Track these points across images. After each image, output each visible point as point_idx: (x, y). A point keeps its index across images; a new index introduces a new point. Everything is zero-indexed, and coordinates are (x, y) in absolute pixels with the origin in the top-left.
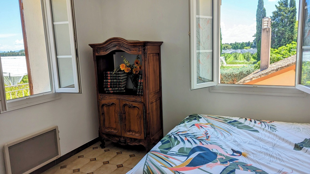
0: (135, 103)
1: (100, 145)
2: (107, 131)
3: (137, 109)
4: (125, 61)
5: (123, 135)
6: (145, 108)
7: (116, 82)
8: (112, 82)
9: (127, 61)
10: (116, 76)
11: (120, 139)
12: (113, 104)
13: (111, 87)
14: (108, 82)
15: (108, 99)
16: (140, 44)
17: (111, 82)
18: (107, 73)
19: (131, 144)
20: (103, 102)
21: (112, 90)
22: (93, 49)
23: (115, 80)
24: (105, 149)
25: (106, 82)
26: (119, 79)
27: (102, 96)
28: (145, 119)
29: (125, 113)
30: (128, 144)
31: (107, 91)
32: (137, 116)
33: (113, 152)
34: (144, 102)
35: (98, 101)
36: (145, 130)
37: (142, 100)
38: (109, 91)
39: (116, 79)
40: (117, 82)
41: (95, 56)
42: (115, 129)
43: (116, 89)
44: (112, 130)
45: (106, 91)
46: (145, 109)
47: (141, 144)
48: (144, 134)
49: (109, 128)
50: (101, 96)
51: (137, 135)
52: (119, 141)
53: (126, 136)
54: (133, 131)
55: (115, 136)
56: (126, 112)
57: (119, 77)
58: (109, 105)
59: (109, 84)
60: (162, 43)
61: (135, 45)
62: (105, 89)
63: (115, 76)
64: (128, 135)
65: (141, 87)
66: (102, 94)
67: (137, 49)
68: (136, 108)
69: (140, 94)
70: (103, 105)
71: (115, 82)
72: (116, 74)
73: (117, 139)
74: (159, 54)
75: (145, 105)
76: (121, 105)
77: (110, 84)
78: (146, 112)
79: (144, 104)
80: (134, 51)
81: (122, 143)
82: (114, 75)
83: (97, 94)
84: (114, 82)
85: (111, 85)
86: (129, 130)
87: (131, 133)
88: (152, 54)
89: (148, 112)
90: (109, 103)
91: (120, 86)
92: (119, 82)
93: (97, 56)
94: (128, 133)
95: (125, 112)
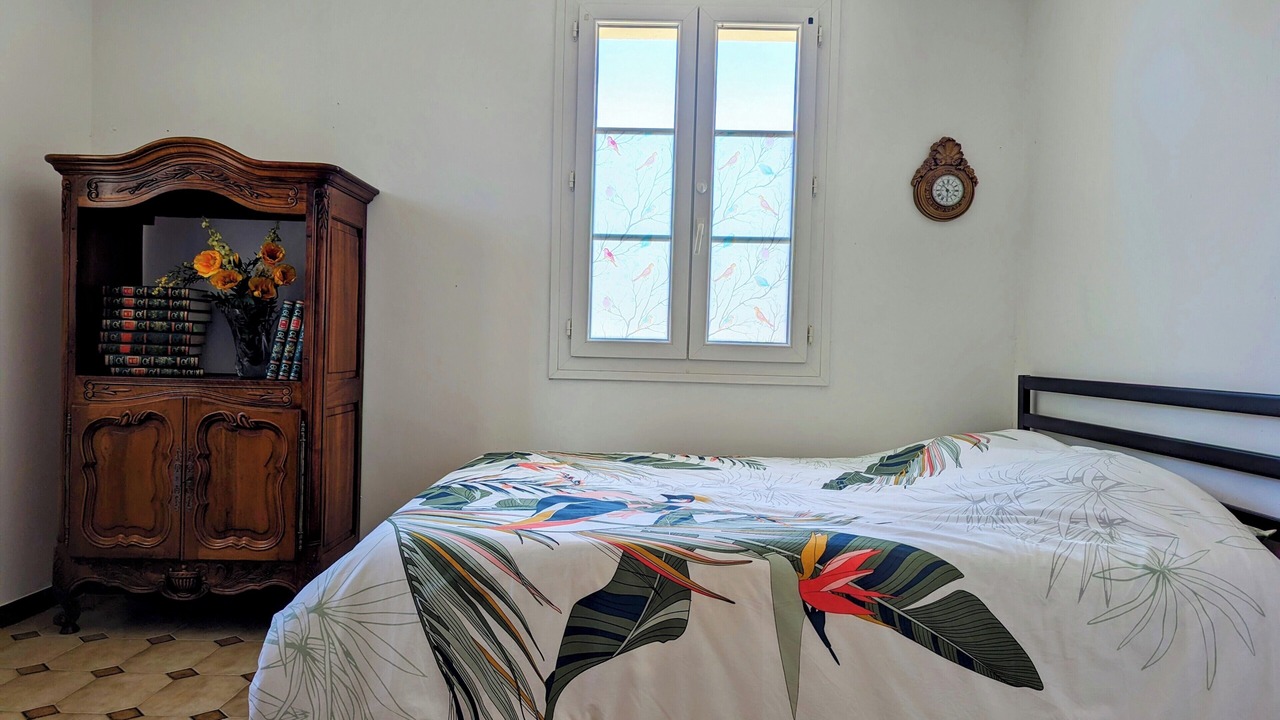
0: (263, 409)
1: (57, 621)
2: (106, 542)
3: (271, 434)
4: (215, 243)
5: (189, 555)
6: (306, 427)
7: (163, 331)
8: (144, 331)
9: (224, 247)
10: (167, 308)
11: (169, 578)
12: (150, 417)
13: (134, 353)
14: (120, 329)
15: (122, 400)
16: (301, 175)
17: (138, 330)
18: (120, 291)
19: (229, 592)
20: (97, 410)
21: (141, 366)
22: (64, 180)
23: (158, 324)
24: (82, 634)
25: (112, 329)
26: (178, 320)
27: (90, 386)
28: (305, 475)
29: (207, 457)
30: (209, 592)
31: (115, 365)
32: (266, 466)
33: (118, 647)
34: (304, 404)
35: (70, 408)
36: (301, 520)
37: (298, 395)
38: (124, 365)
39: (164, 319)
40: (169, 330)
41: (75, 210)
42: (149, 533)
43: (162, 360)
44: (135, 539)
45: (110, 366)
46: (306, 432)
47: (273, 582)
48: (297, 536)
49: (113, 529)
50: (85, 385)
51: (263, 545)
52: (169, 584)
53: (203, 554)
54: (241, 532)
55: (140, 563)
56: (214, 453)
57: (181, 308)
58: (129, 425)
59: (125, 336)
61: (282, 174)
62: (108, 359)
63: (159, 308)
64: (219, 548)
65: (288, 348)
66: (90, 377)
67: (286, 191)
68: (264, 431)
69: (280, 377)
70: (94, 428)
71: (157, 331)
72: (166, 297)
73: (154, 577)
74: (361, 234)
75: (310, 418)
76: (195, 419)
77: (130, 340)
78: (309, 446)
79: (304, 415)
80: (273, 201)
81: (176, 590)
82: (156, 302)
83: (67, 379)
84: (152, 330)
85: (135, 342)
86: (221, 528)
87: (231, 540)
88: (342, 222)
89: (318, 446)
90: (127, 414)
91: (180, 350)
92: (176, 332)
93: (83, 211)
94: (219, 544)
95: (210, 454)
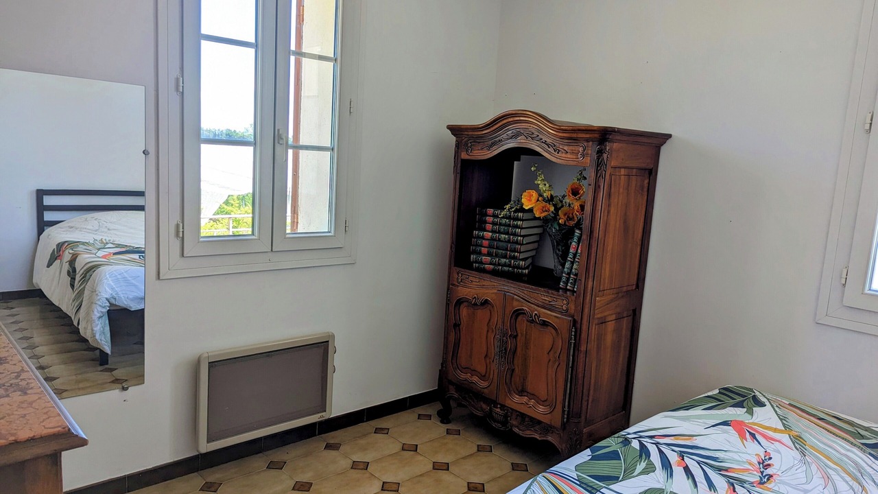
0: (549, 312)
1: (439, 413)
2: (463, 376)
3: (553, 331)
4: (539, 182)
5: (501, 400)
6: (576, 332)
7: (506, 242)
8: (495, 240)
9: (545, 185)
10: (509, 225)
11: (491, 409)
12: (486, 302)
13: (489, 254)
14: (483, 238)
15: (476, 287)
16: (588, 136)
17: (492, 239)
18: (486, 211)
19: (521, 433)
20: (463, 292)
21: (491, 264)
22: (456, 141)
23: (503, 236)
24: (449, 426)
25: (478, 237)
26: (515, 234)
27: (460, 275)
28: (572, 367)
29: (516, 337)
30: (511, 429)
31: (476, 262)
32: (548, 353)
33: (469, 442)
34: (575, 314)
35: (450, 286)
36: (567, 400)
37: (572, 307)
38: (481, 263)
39: (507, 233)
40: (509, 241)
41: (459, 160)
42: (483, 377)
43: (503, 260)
44: (475, 379)
45: (473, 262)
46: (575, 336)
47: (550, 438)
48: (563, 411)
49: (467, 369)
50: (458, 274)
51: (541, 409)
52: (490, 415)
53: (508, 403)
54: (532, 396)
55: (479, 396)
56: (519, 335)
57: (517, 227)
58: (475, 304)
59: (485, 243)
60: (666, 137)
61: (574, 135)
62: (473, 257)
63: (505, 225)
64: (516, 401)
65: (575, 266)
66: (461, 269)
67: (577, 148)
68: (549, 327)
69: (568, 287)
70: (460, 302)
71: (502, 241)
72: (509, 218)
73: (484, 406)
74: (651, 173)
75: (578, 326)
76: (509, 311)
77: (487, 245)
78: (577, 347)
79: (575, 322)
80: (569, 156)
81: (495, 421)
82: (504, 221)
83: (450, 268)
84: (499, 240)
85: (490, 247)
86: (520, 389)
87: (525, 399)
88: (625, 168)
89: (583, 348)
90: (475, 297)
91: (514, 255)
92: (513, 243)
93: (463, 161)
94: (517, 398)
95: (517, 335)
